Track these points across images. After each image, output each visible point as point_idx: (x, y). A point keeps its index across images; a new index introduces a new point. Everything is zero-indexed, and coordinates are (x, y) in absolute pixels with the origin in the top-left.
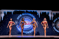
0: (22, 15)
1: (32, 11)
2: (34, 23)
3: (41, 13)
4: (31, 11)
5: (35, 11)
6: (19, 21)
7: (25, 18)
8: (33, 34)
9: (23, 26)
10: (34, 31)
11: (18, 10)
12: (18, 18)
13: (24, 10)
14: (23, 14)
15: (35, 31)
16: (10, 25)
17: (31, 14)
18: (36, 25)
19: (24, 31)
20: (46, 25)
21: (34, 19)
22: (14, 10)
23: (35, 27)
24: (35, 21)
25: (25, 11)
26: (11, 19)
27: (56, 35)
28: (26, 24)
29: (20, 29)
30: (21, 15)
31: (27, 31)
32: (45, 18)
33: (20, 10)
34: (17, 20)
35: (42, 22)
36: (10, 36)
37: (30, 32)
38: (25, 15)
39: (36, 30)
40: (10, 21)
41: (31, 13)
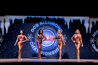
0: (39, 25)
1: (56, 17)
2: (59, 38)
3: (72, 21)
4: (55, 19)
5: (61, 17)
6: (34, 34)
7: (45, 29)
8: (57, 56)
9: (40, 43)
10: (59, 51)
11: (33, 17)
12: (32, 30)
13: (43, 17)
14: (41, 23)
15: (61, 51)
16: (19, 41)
17: (54, 23)
18: (63, 42)
19: (43, 51)
20: (79, 42)
21: (60, 31)
22: (26, 17)
23: (61, 45)
24: (62, 35)
25: (45, 17)
26: (21, 32)
27: (96, 59)
28: (46, 39)
29: (36, 48)
30: (37, 25)
31: (47, 51)
32: (78, 30)
33: (36, 17)
34: (31, 33)
35: (73, 37)
36: (20, 60)
37: (53, 53)
38: (45, 25)
39: (62, 49)
40: (20, 34)
41: (54, 20)
